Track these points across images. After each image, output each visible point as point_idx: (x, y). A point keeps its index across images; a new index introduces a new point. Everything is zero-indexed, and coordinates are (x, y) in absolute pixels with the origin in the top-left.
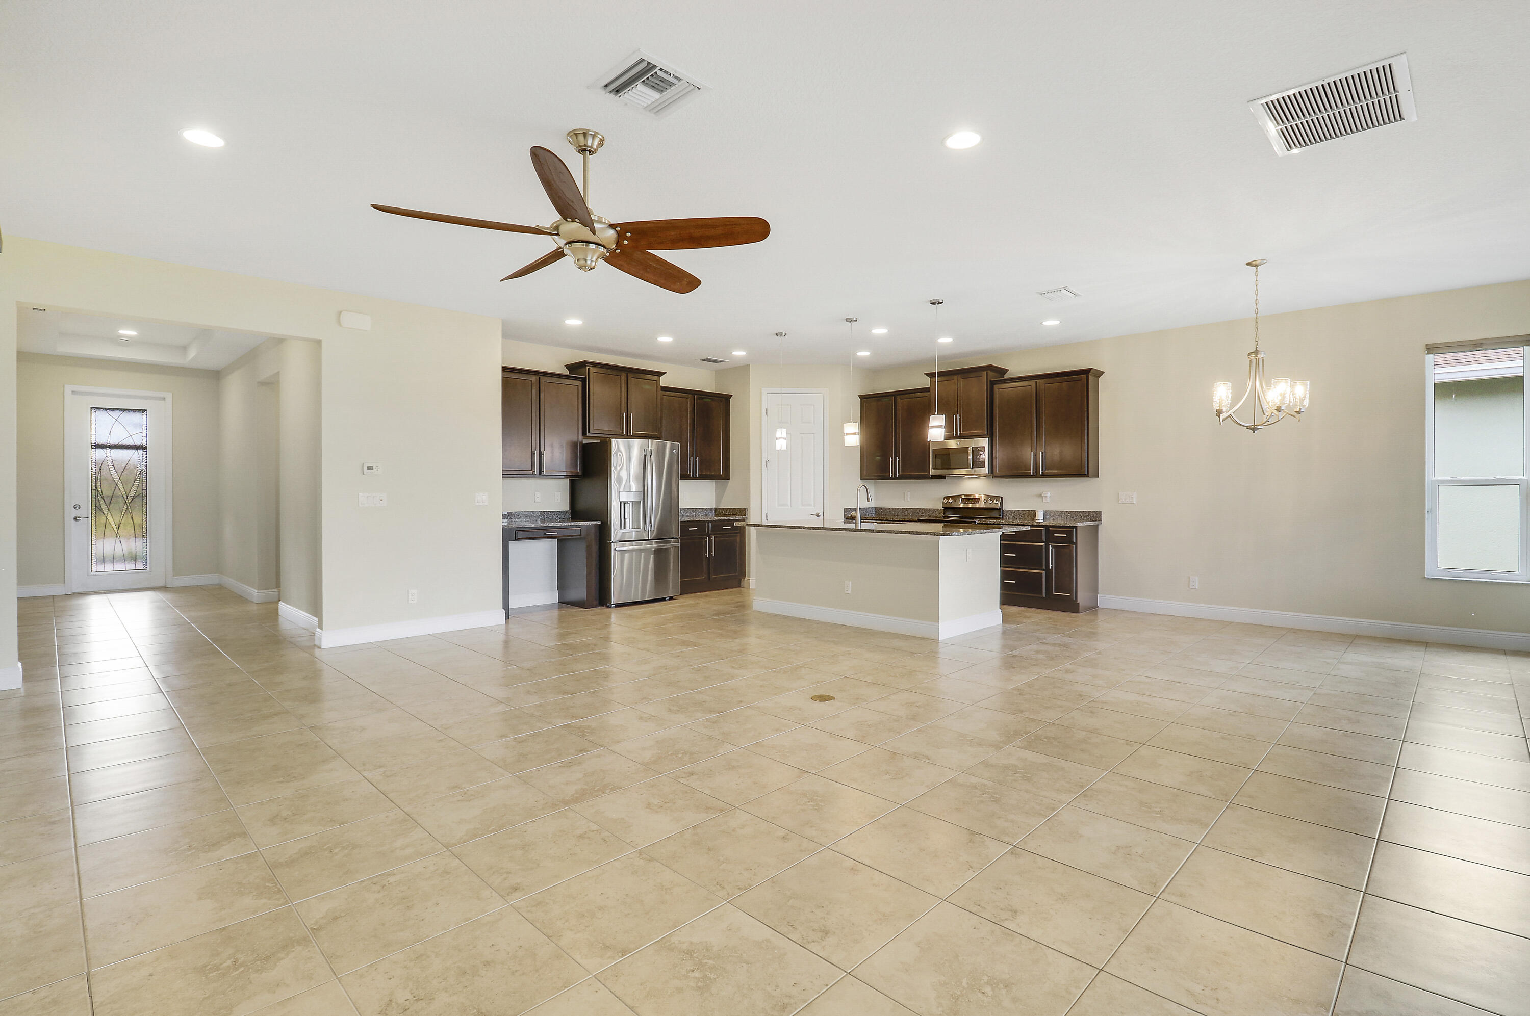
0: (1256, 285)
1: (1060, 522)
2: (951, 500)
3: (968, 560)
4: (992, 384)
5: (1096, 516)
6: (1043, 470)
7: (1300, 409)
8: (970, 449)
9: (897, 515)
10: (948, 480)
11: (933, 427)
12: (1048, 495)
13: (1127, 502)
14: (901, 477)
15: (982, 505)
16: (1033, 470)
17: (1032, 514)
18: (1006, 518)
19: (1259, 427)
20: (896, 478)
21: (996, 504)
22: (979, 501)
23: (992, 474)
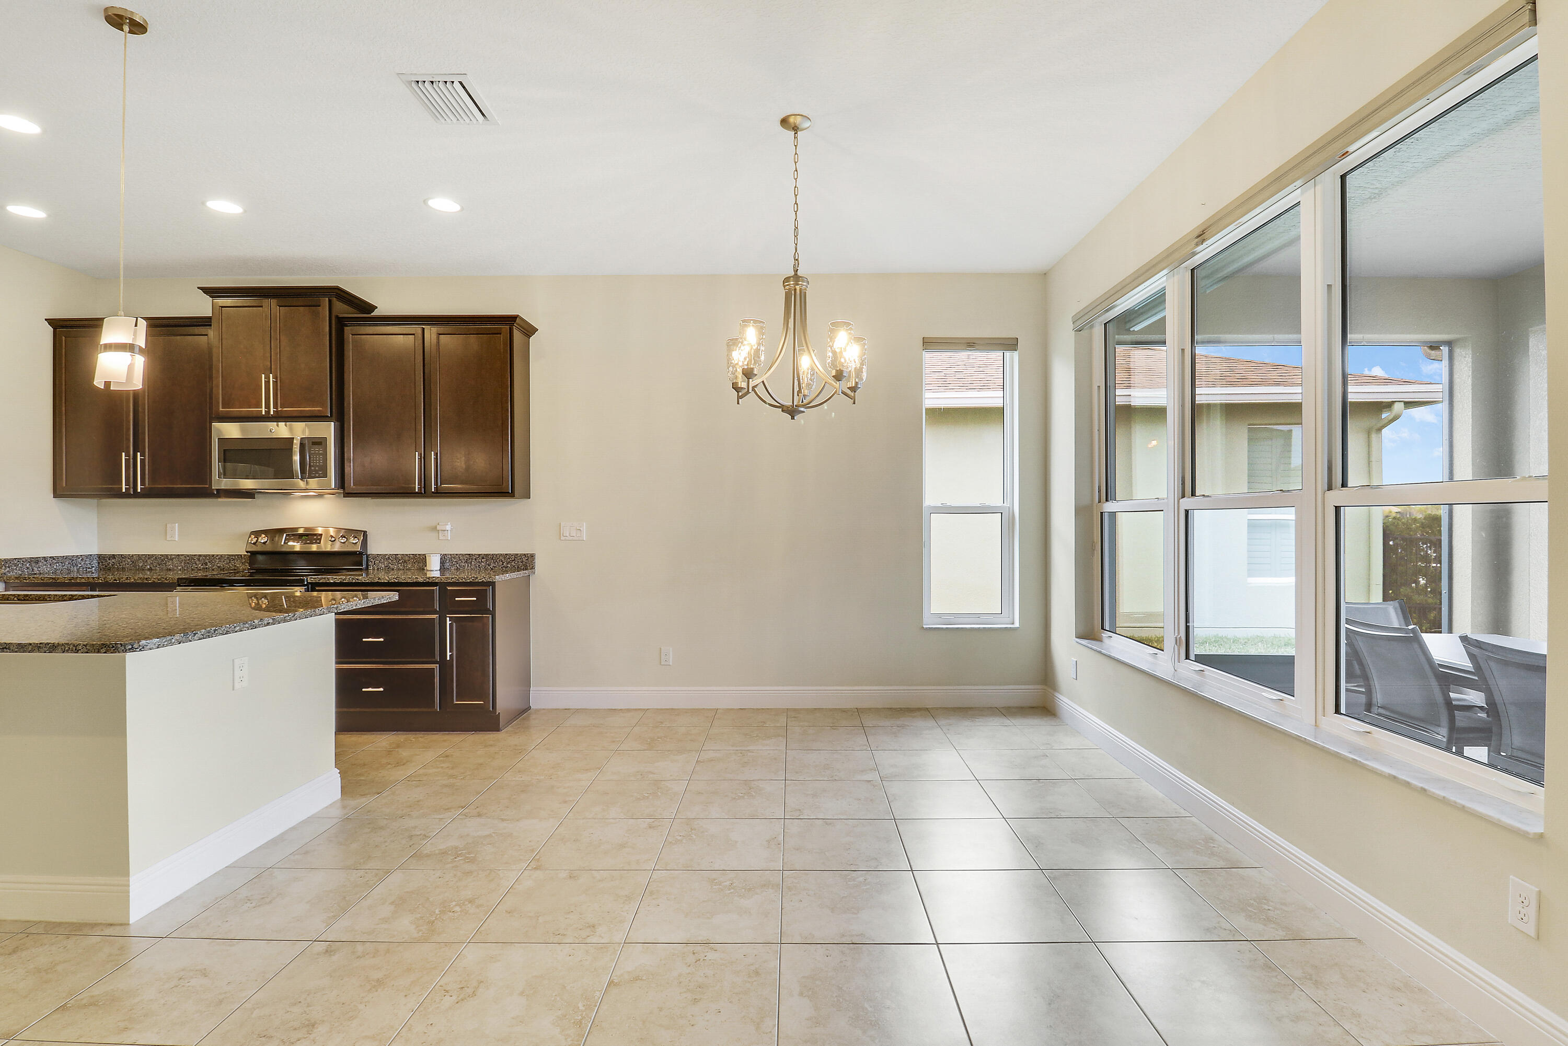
0: (796, 163)
1: (466, 575)
2: (263, 539)
3: (237, 686)
4: (340, 325)
5: (524, 563)
6: (436, 483)
7: (857, 383)
8: (297, 443)
9: (150, 570)
10: (259, 500)
11: (109, 347)
12: (448, 527)
13: (574, 538)
14: (148, 494)
15: (326, 546)
16: (420, 484)
17: (420, 561)
18: (374, 569)
19: (802, 409)
20: (136, 495)
21: (354, 545)
22: (320, 540)
23: (344, 489)
